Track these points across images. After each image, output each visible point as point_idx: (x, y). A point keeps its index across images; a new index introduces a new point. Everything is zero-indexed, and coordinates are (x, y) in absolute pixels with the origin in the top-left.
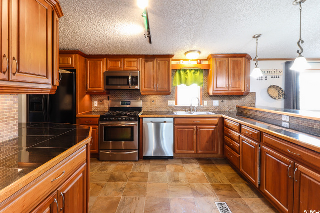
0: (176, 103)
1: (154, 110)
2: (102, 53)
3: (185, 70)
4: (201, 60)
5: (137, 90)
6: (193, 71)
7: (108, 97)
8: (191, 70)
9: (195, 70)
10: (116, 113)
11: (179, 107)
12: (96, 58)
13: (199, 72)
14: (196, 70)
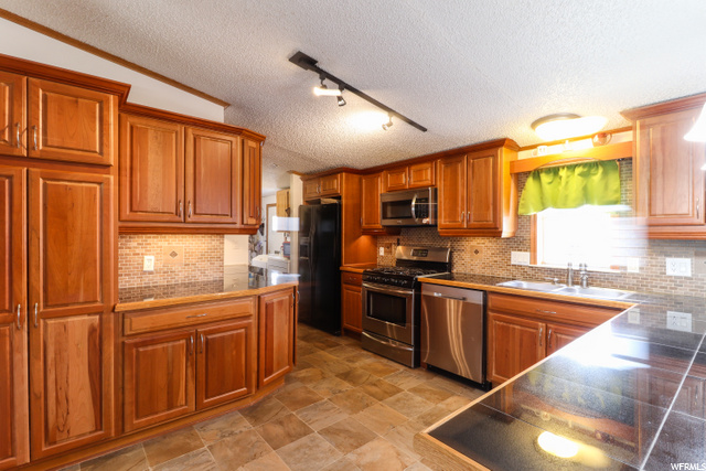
0: (534, 258)
1: (478, 271)
2: (380, 162)
3: (555, 171)
4: (603, 135)
5: (427, 225)
6: (578, 170)
7: (398, 240)
8: (572, 167)
9: (585, 165)
10: (405, 275)
11: (540, 269)
12: (371, 172)
13: (601, 170)
14: (591, 166)
